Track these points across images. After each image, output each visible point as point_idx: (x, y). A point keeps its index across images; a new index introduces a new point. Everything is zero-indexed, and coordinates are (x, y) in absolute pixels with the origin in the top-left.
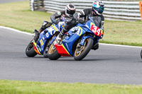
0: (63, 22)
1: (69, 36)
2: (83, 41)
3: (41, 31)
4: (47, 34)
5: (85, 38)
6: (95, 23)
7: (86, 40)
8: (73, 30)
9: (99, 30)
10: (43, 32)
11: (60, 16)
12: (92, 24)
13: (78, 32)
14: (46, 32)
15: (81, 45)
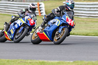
0: (28, 17)
1: (49, 26)
2: (60, 30)
3: (11, 23)
4: (16, 25)
5: (62, 27)
6: (69, 16)
7: (63, 29)
8: (52, 21)
9: (72, 21)
10: (12, 24)
11: (24, 12)
12: (67, 17)
13: (57, 23)
14: (15, 24)
15: (59, 33)
